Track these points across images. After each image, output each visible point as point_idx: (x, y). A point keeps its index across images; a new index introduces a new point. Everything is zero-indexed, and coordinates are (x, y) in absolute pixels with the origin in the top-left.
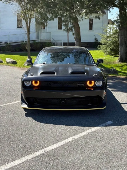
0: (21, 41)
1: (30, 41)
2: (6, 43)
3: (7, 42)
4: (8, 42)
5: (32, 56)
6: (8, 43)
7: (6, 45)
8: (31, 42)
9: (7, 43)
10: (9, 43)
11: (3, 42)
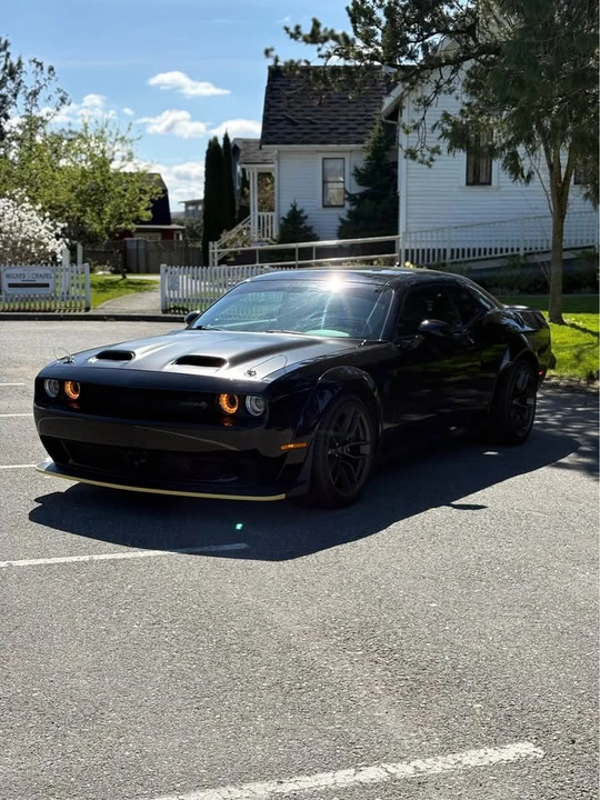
0: (579, 245)
1: (565, 250)
2: (510, 253)
3: (512, 250)
4: (518, 250)
5: (567, 312)
6: (518, 255)
7: (505, 263)
8: (566, 256)
9: (515, 252)
10: (522, 253)
11: (496, 250)
